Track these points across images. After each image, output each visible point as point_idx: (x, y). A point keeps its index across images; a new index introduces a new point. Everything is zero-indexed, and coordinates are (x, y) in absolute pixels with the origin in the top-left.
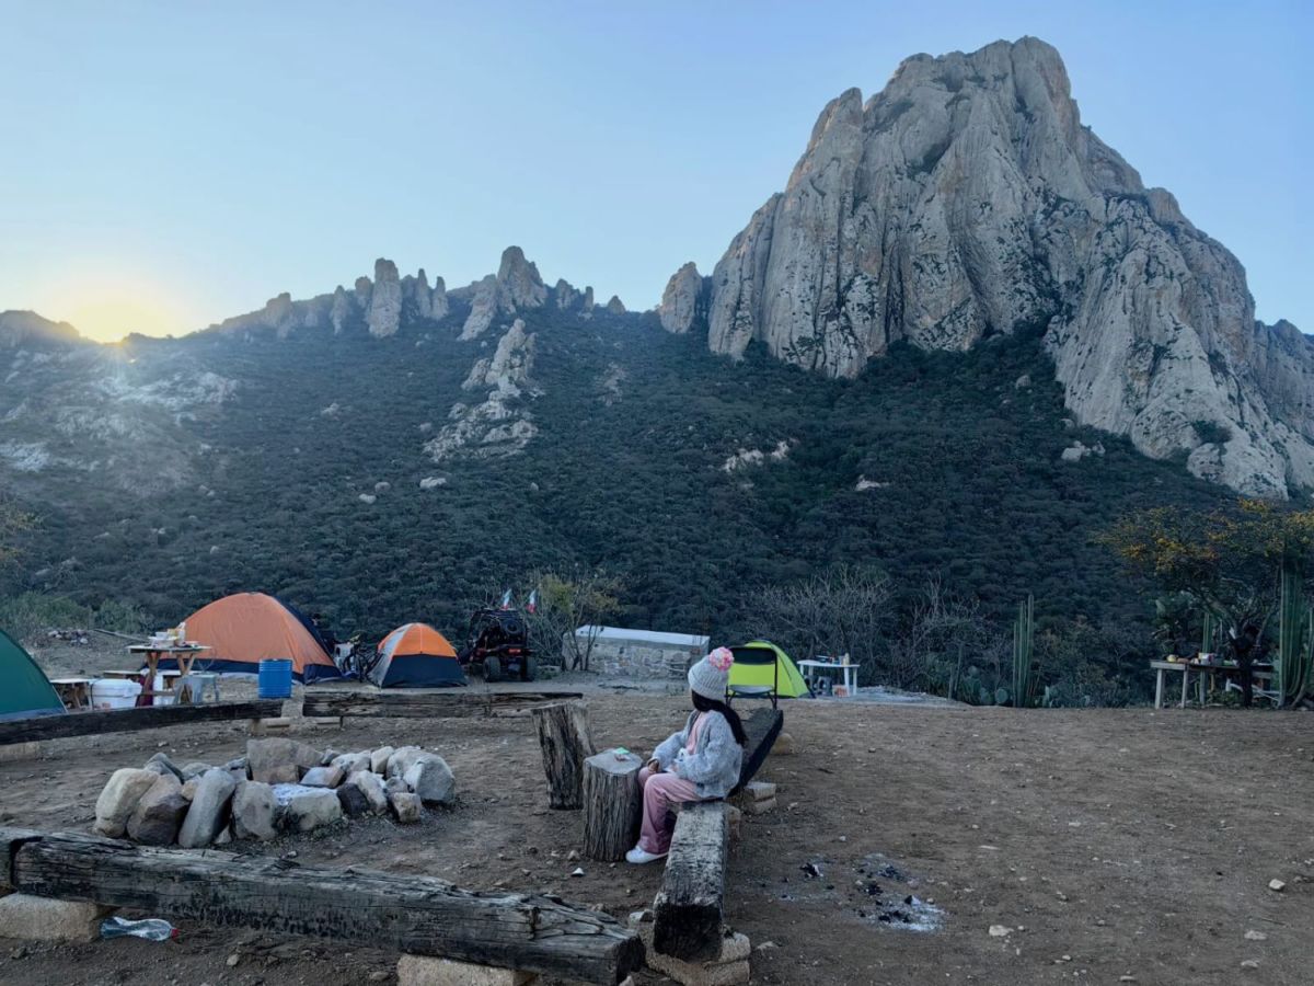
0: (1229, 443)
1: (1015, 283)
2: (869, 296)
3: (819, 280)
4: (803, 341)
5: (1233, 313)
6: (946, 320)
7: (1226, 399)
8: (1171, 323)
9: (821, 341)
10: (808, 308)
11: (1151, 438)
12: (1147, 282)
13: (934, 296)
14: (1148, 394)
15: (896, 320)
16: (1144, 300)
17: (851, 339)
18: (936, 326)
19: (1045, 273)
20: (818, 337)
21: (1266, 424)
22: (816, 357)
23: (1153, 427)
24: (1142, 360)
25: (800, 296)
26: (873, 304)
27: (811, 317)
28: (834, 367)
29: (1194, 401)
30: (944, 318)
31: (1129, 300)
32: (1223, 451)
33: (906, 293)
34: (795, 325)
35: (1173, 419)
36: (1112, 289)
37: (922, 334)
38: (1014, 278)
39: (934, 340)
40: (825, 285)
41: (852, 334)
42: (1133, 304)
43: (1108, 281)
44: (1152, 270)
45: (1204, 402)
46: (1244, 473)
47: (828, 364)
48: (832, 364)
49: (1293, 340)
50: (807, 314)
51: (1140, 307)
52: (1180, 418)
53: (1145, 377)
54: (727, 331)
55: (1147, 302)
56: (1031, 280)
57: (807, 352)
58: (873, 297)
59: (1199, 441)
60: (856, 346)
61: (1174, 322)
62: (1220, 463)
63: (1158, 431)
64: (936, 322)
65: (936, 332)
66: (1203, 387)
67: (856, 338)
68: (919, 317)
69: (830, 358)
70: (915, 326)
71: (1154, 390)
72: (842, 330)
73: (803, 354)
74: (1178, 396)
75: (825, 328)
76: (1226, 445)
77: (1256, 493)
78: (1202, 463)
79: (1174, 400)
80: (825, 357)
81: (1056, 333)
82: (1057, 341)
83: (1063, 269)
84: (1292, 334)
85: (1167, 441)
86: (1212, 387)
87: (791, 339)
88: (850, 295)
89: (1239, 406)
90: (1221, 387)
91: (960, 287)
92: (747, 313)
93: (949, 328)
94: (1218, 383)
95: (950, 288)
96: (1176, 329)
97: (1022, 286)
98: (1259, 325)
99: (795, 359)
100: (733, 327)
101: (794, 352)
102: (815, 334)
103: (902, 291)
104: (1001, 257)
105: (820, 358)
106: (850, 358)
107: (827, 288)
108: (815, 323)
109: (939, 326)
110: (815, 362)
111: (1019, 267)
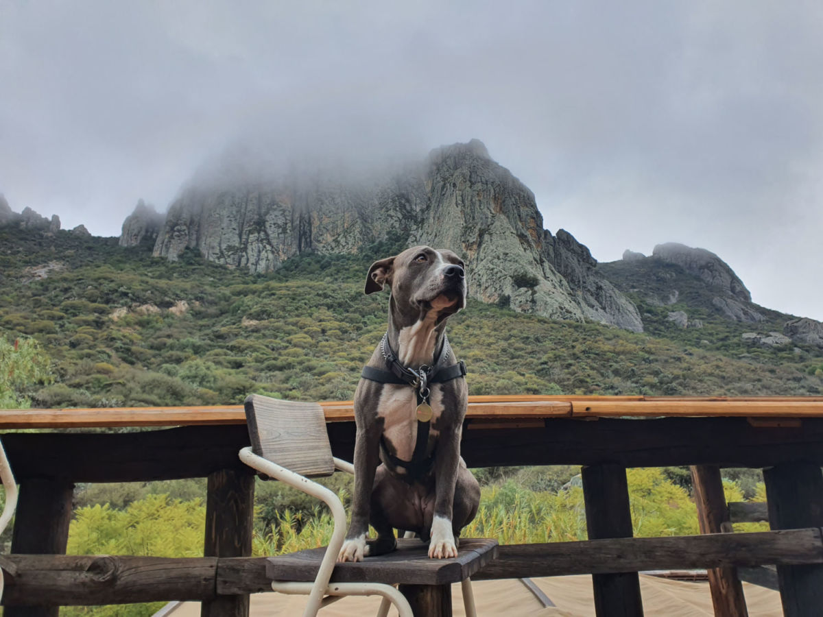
0: (538, 286)
1: (387, 211)
2: (284, 218)
3: (244, 206)
4: (230, 248)
5: (530, 213)
6: (341, 236)
7: (532, 259)
8: (489, 213)
9: (245, 249)
10: (234, 225)
11: (483, 288)
12: (471, 187)
13: (331, 219)
14: (477, 259)
15: (306, 239)
16: (469, 198)
17: (268, 247)
18: (334, 240)
19: (407, 205)
20: (242, 246)
21: (561, 281)
22: (240, 260)
23: (484, 279)
24: (471, 234)
25: (228, 217)
26: (286, 224)
27: (237, 232)
28: (254, 267)
29: (510, 261)
30: (339, 235)
31: (459, 198)
32: (534, 293)
33: (312, 219)
34: (223, 236)
35: (497, 273)
36: (448, 193)
37: (324, 247)
38: (387, 208)
39: (332, 249)
40: (248, 209)
41: (269, 243)
42: (463, 201)
43: (445, 189)
44: (473, 180)
45: (517, 261)
46: (552, 306)
47: (249, 265)
48: (253, 264)
49: (569, 242)
50: (234, 229)
51: (467, 203)
52: (501, 272)
53: (475, 247)
54: (166, 240)
55: (471, 200)
56: (398, 209)
57: (232, 256)
58: (286, 219)
59: (516, 287)
60: (273, 252)
61: (491, 213)
62: (533, 301)
63: (487, 281)
64: (333, 238)
65: (333, 245)
66: (516, 251)
67: (273, 247)
68: (321, 235)
69: (252, 260)
70: (319, 242)
71: (482, 255)
72: (262, 240)
73: (229, 256)
74: (499, 258)
75: (247, 239)
76: (536, 288)
77: (562, 319)
78: (521, 302)
79: (496, 260)
80: (248, 259)
81: (414, 236)
82: (416, 240)
83: (418, 201)
84: (567, 238)
85: (493, 289)
86: (521, 252)
87: (220, 247)
88: (267, 218)
89: (542, 265)
90: (528, 251)
91: (350, 213)
92: (184, 228)
93: (342, 241)
94: (525, 249)
95: (343, 214)
96: (493, 217)
97: (392, 213)
98: (547, 233)
99: (222, 261)
100: (172, 237)
101: (222, 255)
102: (240, 243)
103: (310, 220)
104: (377, 195)
105: (244, 261)
106: (267, 260)
107: (249, 212)
108: (240, 236)
109: (336, 241)
110: (239, 263)
111: (390, 200)
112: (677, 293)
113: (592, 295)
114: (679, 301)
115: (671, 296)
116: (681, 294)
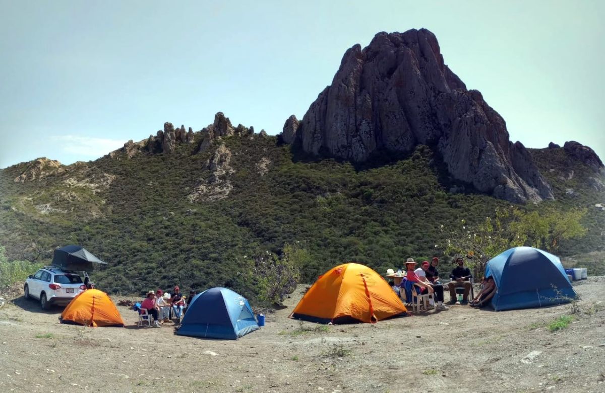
0: (507, 185)
1: (425, 124)
3: (348, 121)
4: (343, 146)
6: (400, 138)
7: (504, 169)
9: (350, 146)
10: (344, 133)
11: (481, 183)
12: (475, 125)
13: (394, 128)
14: (478, 167)
15: (380, 137)
17: (362, 146)
19: (436, 120)
21: (517, 178)
23: (481, 180)
24: (475, 154)
25: (340, 128)
26: (370, 131)
27: (345, 137)
29: (494, 169)
30: (398, 137)
31: (469, 131)
32: (505, 188)
34: (339, 139)
35: (488, 176)
36: (463, 127)
37: (390, 144)
38: (425, 122)
39: (395, 146)
42: (471, 133)
43: (461, 124)
45: (497, 170)
46: (512, 196)
48: (355, 156)
49: (521, 148)
50: (344, 135)
51: (473, 134)
52: (490, 176)
53: (477, 160)
54: (310, 142)
55: (475, 132)
56: (431, 123)
57: (345, 151)
58: (370, 128)
59: (497, 184)
60: (365, 149)
61: (485, 140)
62: (504, 192)
63: (483, 180)
65: (396, 143)
66: (497, 164)
67: (364, 145)
68: (389, 137)
69: (355, 153)
70: (387, 140)
71: (480, 165)
72: (359, 142)
73: (343, 151)
74: (489, 168)
75: (351, 141)
78: (498, 192)
79: (487, 169)
80: (352, 153)
81: (442, 143)
82: (443, 146)
83: (442, 119)
87: (338, 145)
88: (361, 127)
91: (404, 125)
92: (319, 135)
93: (401, 141)
95: (400, 125)
96: (486, 143)
97: (427, 125)
98: (511, 143)
99: (340, 154)
100: (313, 141)
101: (339, 151)
102: (348, 143)
103: (381, 126)
104: (419, 113)
105: (350, 153)
106: (363, 153)
107: (351, 124)
108: (347, 139)
109: (397, 140)
110: (348, 154)
111: (426, 117)
112: (573, 172)
113: (531, 178)
114: (574, 177)
115: (570, 174)
116: (575, 173)
